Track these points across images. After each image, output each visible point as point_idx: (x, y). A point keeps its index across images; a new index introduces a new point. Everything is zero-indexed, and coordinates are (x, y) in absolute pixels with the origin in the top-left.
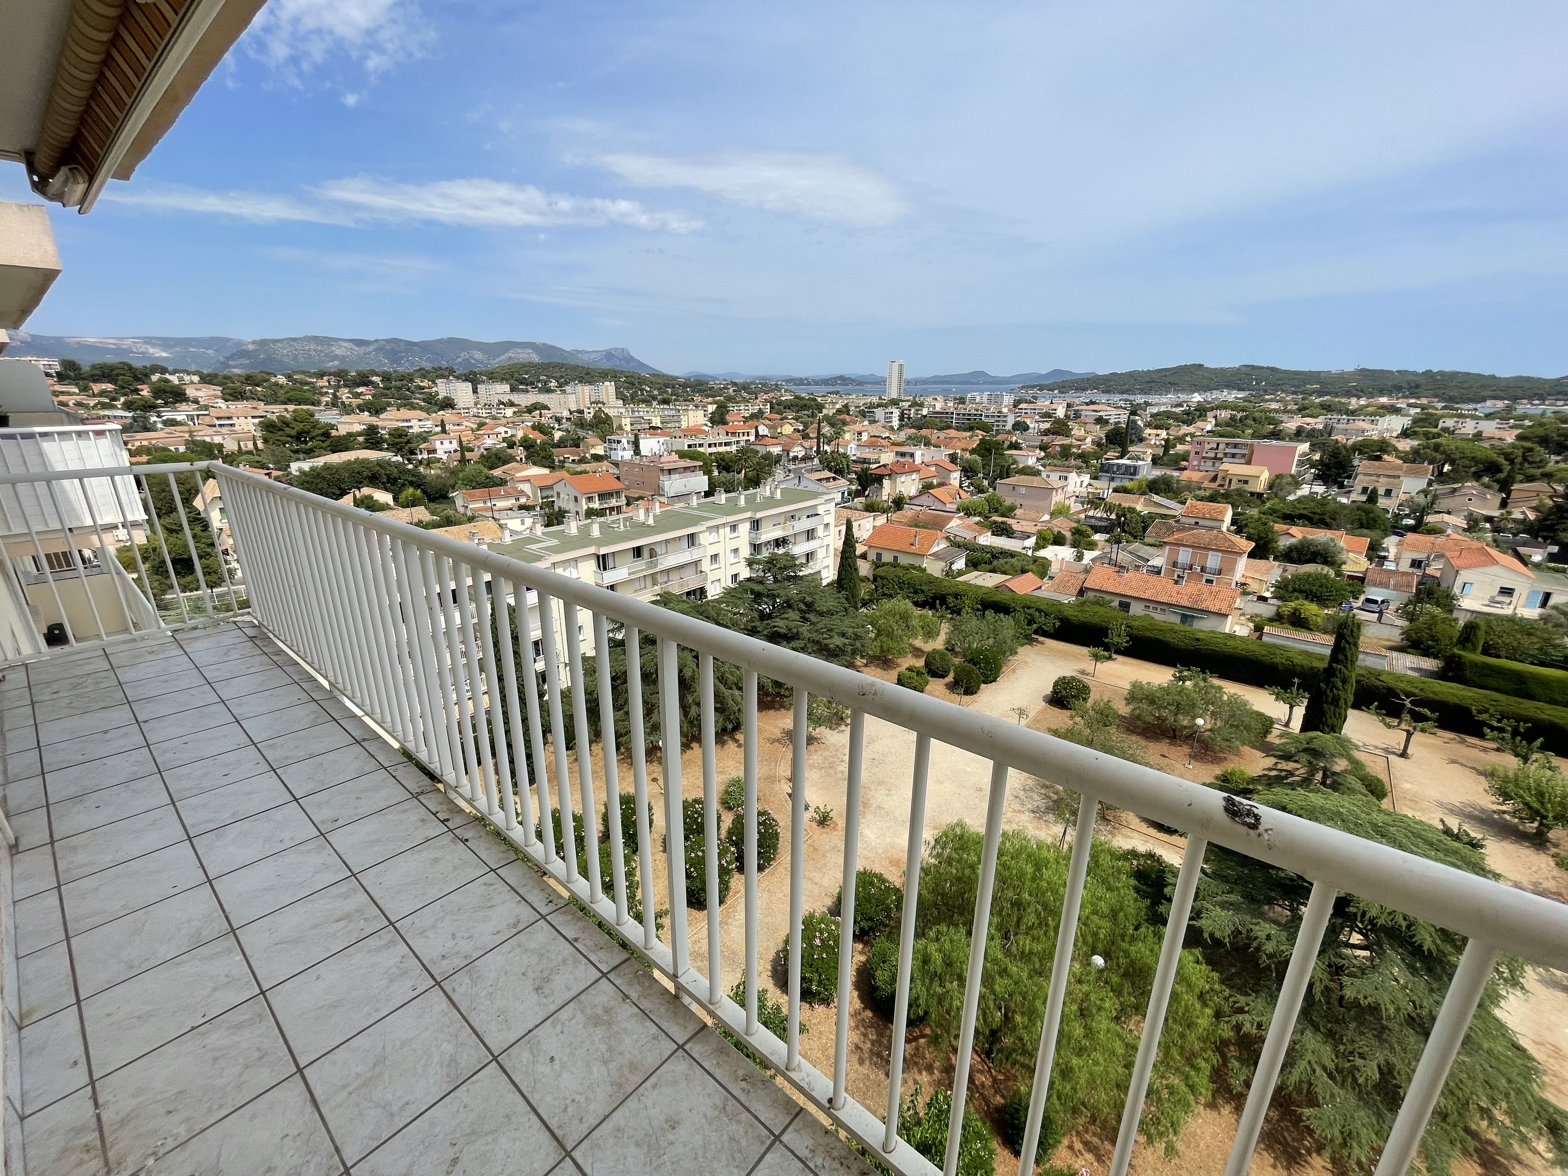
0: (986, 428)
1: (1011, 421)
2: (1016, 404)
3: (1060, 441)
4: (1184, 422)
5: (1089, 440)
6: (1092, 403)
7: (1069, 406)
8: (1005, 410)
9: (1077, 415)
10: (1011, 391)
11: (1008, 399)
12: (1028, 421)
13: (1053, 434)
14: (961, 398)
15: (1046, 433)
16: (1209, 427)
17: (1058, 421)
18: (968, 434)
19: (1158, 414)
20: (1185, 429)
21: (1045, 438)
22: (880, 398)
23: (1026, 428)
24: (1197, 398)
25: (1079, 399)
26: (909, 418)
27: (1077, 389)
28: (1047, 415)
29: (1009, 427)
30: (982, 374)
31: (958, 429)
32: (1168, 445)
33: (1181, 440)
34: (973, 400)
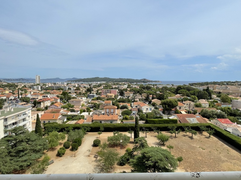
0: (62, 89)
1: (67, 88)
2: (67, 84)
3: (78, 91)
4: (99, 87)
5: (84, 91)
6: (82, 84)
7: (78, 84)
8: (65, 86)
9: (80, 86)
10: (66, 82)
11: (65, 83)
12: (71, 88)
13: (77, 90)
14: (55, 83)
15: (75, 90)
16: (102, 88)
17: (77, 88)
18: (59, 91)
19: (94, 86)
20: (99, 88)
21: (76, 91)
22: (34, 84)
23: (71, 89)
24: (99, 83)
25: (80, 83)
26: (43, 88)
27: (78, 81)
28: (74, 86)
29: (67, 89)
30: (59, 78)
31: (56, 90)
32: (98, 91)
33: (99, 90)
34: (58, 84)
